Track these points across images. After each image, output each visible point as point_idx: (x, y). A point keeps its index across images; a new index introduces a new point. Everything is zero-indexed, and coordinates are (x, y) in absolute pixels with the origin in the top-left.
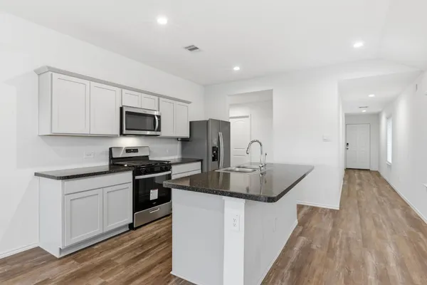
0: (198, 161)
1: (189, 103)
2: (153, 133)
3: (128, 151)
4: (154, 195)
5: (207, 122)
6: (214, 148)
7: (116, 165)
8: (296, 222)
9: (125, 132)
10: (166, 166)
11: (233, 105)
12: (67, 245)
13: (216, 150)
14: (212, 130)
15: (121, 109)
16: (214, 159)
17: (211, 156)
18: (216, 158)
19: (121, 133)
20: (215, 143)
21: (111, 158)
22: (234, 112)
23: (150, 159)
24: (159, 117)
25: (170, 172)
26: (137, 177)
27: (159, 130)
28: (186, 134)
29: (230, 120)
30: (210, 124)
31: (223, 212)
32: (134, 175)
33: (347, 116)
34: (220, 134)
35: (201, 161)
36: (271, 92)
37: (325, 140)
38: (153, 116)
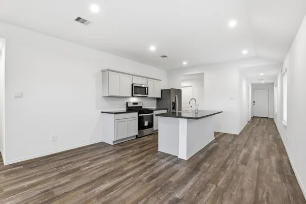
0: (166, 109)
1: (161, 80)
2: (145, 95)
3: (134, 104)
4: (146, 124)
5: (170, 90)
6: (173, 103)
7: (130, 110)
8: (214, 138)
9: (134, 95)
10: (151, 111)
11: (184, 81)
12: (116, 140)
13: (174, 104)
14: (172, 94)
15: (132, 85)
16: (173, 109)
17: (172, 107)
18: (174, 108)
19: (132, 96)
20: (174, 101)
21: (127, 107)
22: (183, 84)
23: (143, 108)
24: (148, 88)
25: (152, 114)
26: (140, 115)
27: (147, 94)
28: (159, 96)
29: (182, 89)
30: (171, 91)
31: (178, 125)
32: (138, 114)
33: (253, 85)
34: (176, 96)
35: (167, 109)
36: (203, 74)
37: (231, 99)
38: (145, 88)
